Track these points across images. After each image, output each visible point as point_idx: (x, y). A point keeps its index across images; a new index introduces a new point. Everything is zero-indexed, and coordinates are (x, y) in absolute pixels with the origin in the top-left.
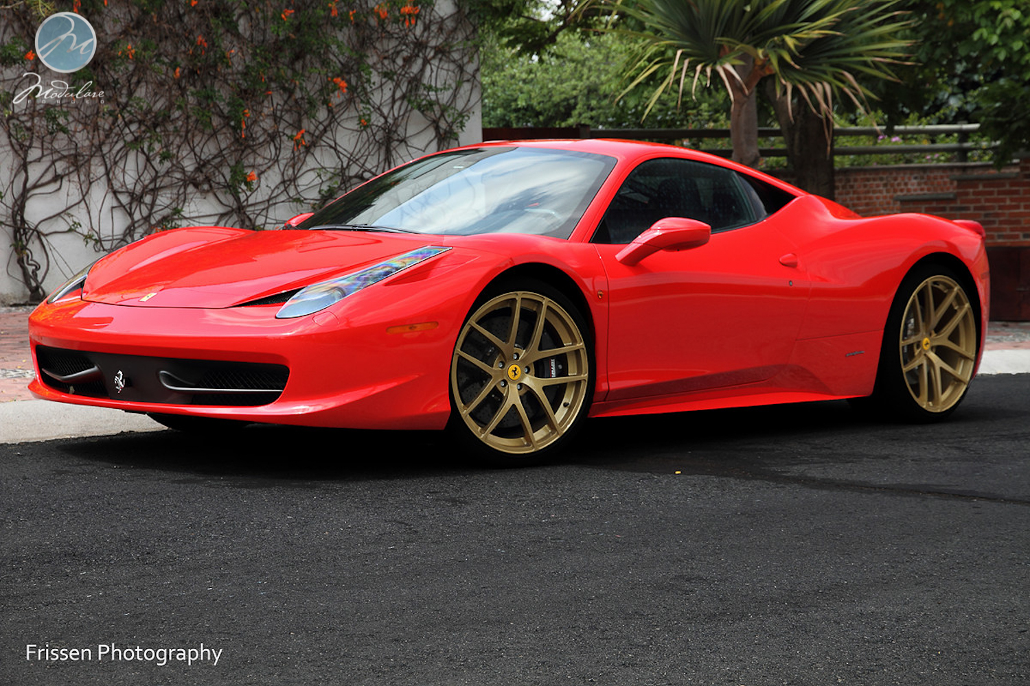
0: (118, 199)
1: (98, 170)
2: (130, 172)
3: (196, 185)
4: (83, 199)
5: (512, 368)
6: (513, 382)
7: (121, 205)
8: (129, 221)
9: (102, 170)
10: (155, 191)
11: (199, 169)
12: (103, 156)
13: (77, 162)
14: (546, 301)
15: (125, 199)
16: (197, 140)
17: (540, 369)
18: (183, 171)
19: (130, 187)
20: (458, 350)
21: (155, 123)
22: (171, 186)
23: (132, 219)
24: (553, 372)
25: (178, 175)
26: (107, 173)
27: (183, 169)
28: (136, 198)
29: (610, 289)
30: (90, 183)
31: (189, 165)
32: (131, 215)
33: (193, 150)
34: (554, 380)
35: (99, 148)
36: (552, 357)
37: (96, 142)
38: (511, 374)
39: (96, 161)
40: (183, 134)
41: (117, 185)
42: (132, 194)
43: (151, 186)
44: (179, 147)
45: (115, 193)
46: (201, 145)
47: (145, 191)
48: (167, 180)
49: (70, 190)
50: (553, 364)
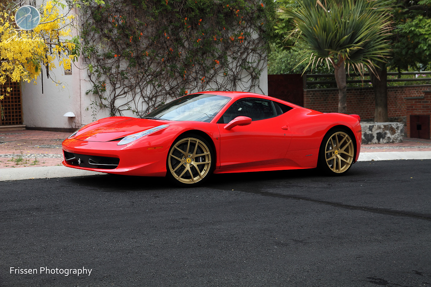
0: (144, 99)
1: (138, 90)
2: (148, 91)
3: (170, 95)
4: (133, 99)
5: (188, 159)
6: (188, 163)
7: (145, 101)
8: (148, 106)
9: (139, 90)
10: (156, 97)
11: (171, 90)
12: (140, 86)
13: (132, 88)
14: (198, 141)
15: (146, 99)
16: (170, 80)
17: (197, 160)
18: (166, 90)
19: (148, 95)
20: (170, 154)
21: (156, 75)
22: (161, 95)
23: (149, 105)
24: (201, 161)
25: (164, 92)
26: (141, 91)
27: (165, 89)
28: (150, 99)
29: (221, 136)
30: (135, 94)
31: (168, 88)
32: (148, 104)
33: (169, 84)
34: (201, 163)
35: (139, 83)
36: (200, 156)
37: (137, 82)
38: (187, 161)
39: (137, 87)
40: (166, 78)
41: (144, 95)
42: (149, 98)
43: (155, 95)
44: (164, 83)
45: (143, 97)
46: (171, 82)
47: (153, 96)
48: (160, 93)
49: (129, 97)
50: (201, 158)
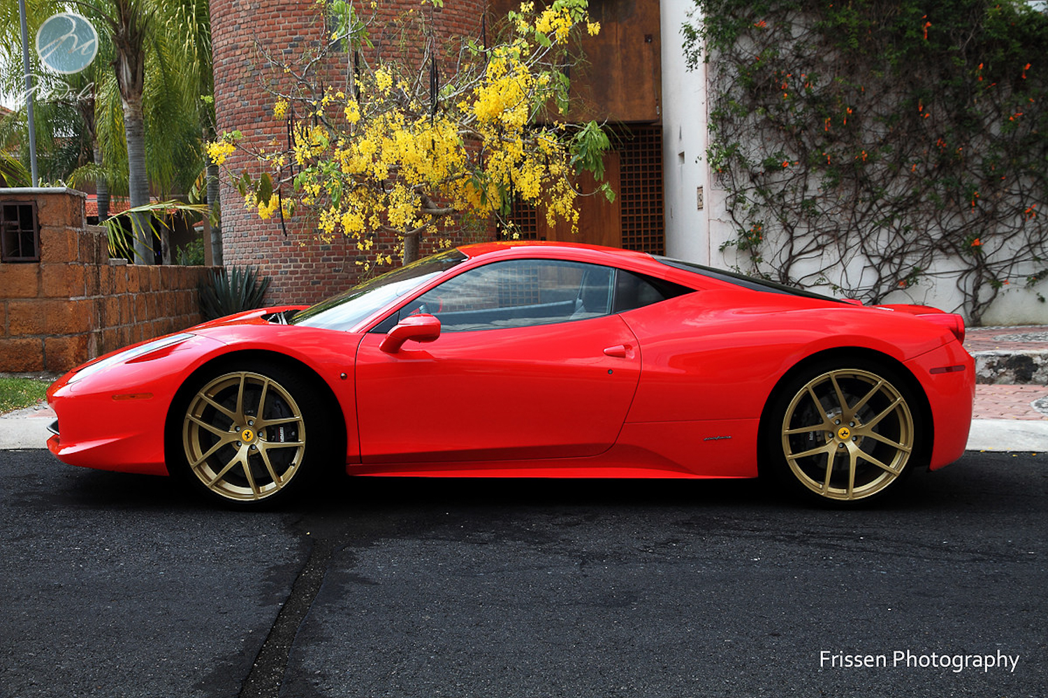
0: (870, 261)
1: (854, 240)
2: (882, 241)
3: (942, 250)
4: (841, 260)
5: (246, 432)
6: (246, 443)
7: (873, 265)
8: (876, 278)
9: (857, 240)
10: (903, 255)
11: (944, 237)
12: (859, 230)
13: (837, 236)
14: (267, 380)
15: (876, 261)
16: (944, 216)
17: (272, 434)
18: (931, 240)
19: (882, 252)
21: (901, 206)
22: (916, 251)
23: (880, 275)
24: (282, 438)
25: (925, 243)
26: (862, 241)
27: (930, 237)
28: (887, 260)
30: (847, 250)
31: (936, 235)
32: (879, 271)
33: (939, 224)
34: (282, 444)
35: (856, 225)
36: (281, 425)
37: (853, 221)
38: (244, 437)
39: (852, 234)
40: (932, 212)
41: (869, 250)
42: (882, 257)
43: (900, 251)
44: (928, 222)
45: (868, 256)
46: (947, 219)
47: (896, 253)
48: (913, 247)
49: (832, 254)
50: (282, 431)
